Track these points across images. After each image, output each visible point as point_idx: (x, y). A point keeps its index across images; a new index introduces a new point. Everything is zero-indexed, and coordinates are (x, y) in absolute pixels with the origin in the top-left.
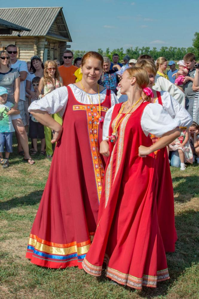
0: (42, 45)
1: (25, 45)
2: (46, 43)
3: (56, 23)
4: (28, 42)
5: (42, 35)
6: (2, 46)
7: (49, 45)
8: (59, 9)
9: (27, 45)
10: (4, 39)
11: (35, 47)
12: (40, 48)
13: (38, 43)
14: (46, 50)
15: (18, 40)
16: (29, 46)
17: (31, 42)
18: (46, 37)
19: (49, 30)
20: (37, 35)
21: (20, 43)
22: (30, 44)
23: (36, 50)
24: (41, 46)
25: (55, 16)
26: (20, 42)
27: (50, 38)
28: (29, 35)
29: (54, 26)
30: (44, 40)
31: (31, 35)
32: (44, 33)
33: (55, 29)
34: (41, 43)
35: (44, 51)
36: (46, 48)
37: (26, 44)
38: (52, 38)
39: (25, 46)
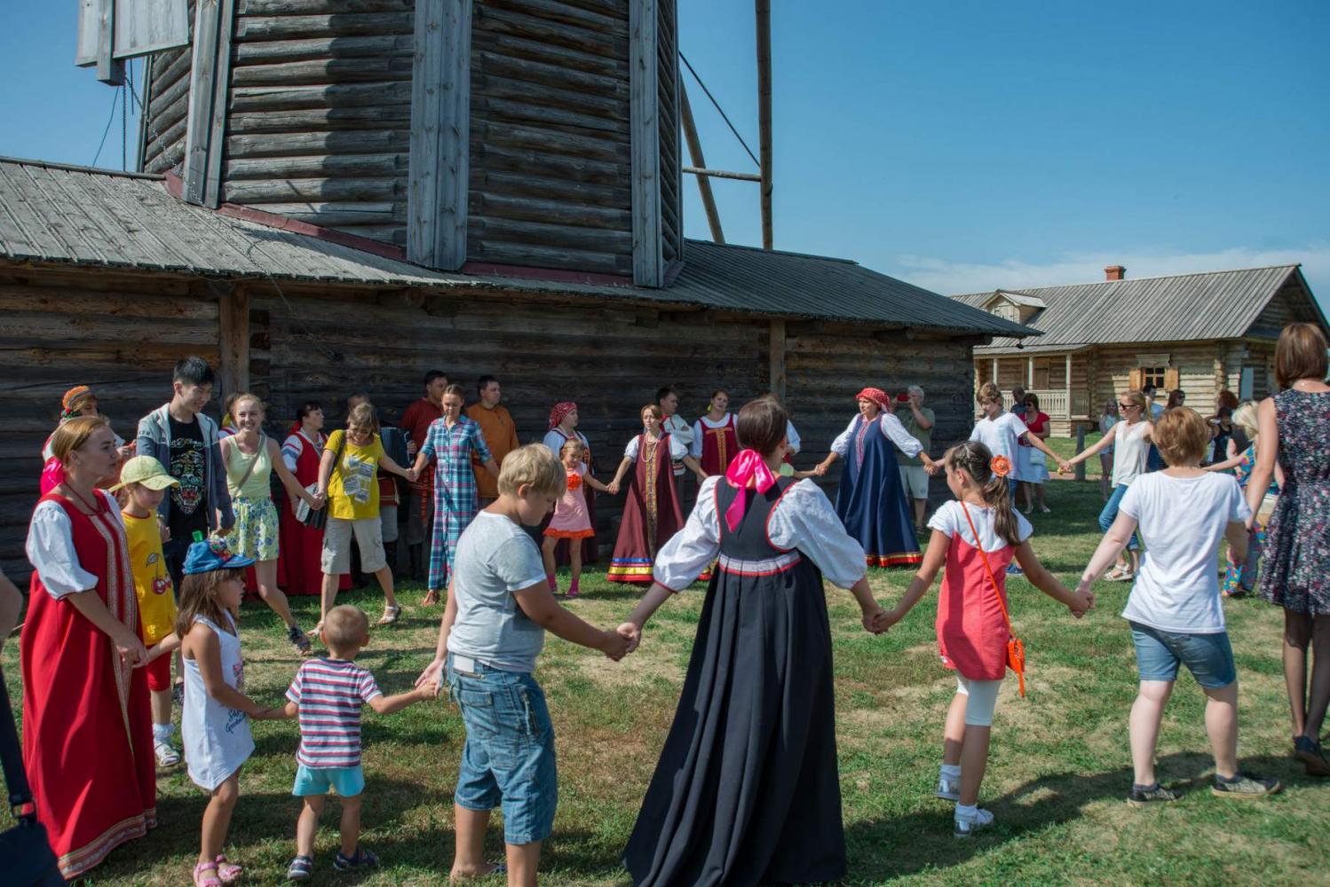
0: (1237, 360)
1: (1192, 360)
2: (1246, 355)
3: (1289, 303)
4: (1200, 354)
5: (1232, 335)
6: (1140, 365)
7: (1265, 358)
8: (1291, 269)
9: (1201, 361)
10: (1143, 348)
11: (1218, 366)
12: (1231, 367)
13: (1225, 355)
14: (1249, 372)
15: (1176, 350)
16: (1203, 364)
17: (1209, 353)
18: (1248, 339)
19: (1259, 320)
20: (1219, 336)
21: (1179, 358)
22: (1205, 357)
23: (1220, 373)
24: (1233, 362)
25: (1277, 287)
26: (1182, 354)
27: (1260, 341)
28: (1200, 337)
29: (1282, 311)
30: (1239, 348)
31: (1206, 337)
32: (1238, 332)
33: (1282, 319)
34: (1234, 355)
35: (1241, 373)
36: (1248, 366)
37: (1197, 358)
38: (1267, 342)
39: (1194, 363)
